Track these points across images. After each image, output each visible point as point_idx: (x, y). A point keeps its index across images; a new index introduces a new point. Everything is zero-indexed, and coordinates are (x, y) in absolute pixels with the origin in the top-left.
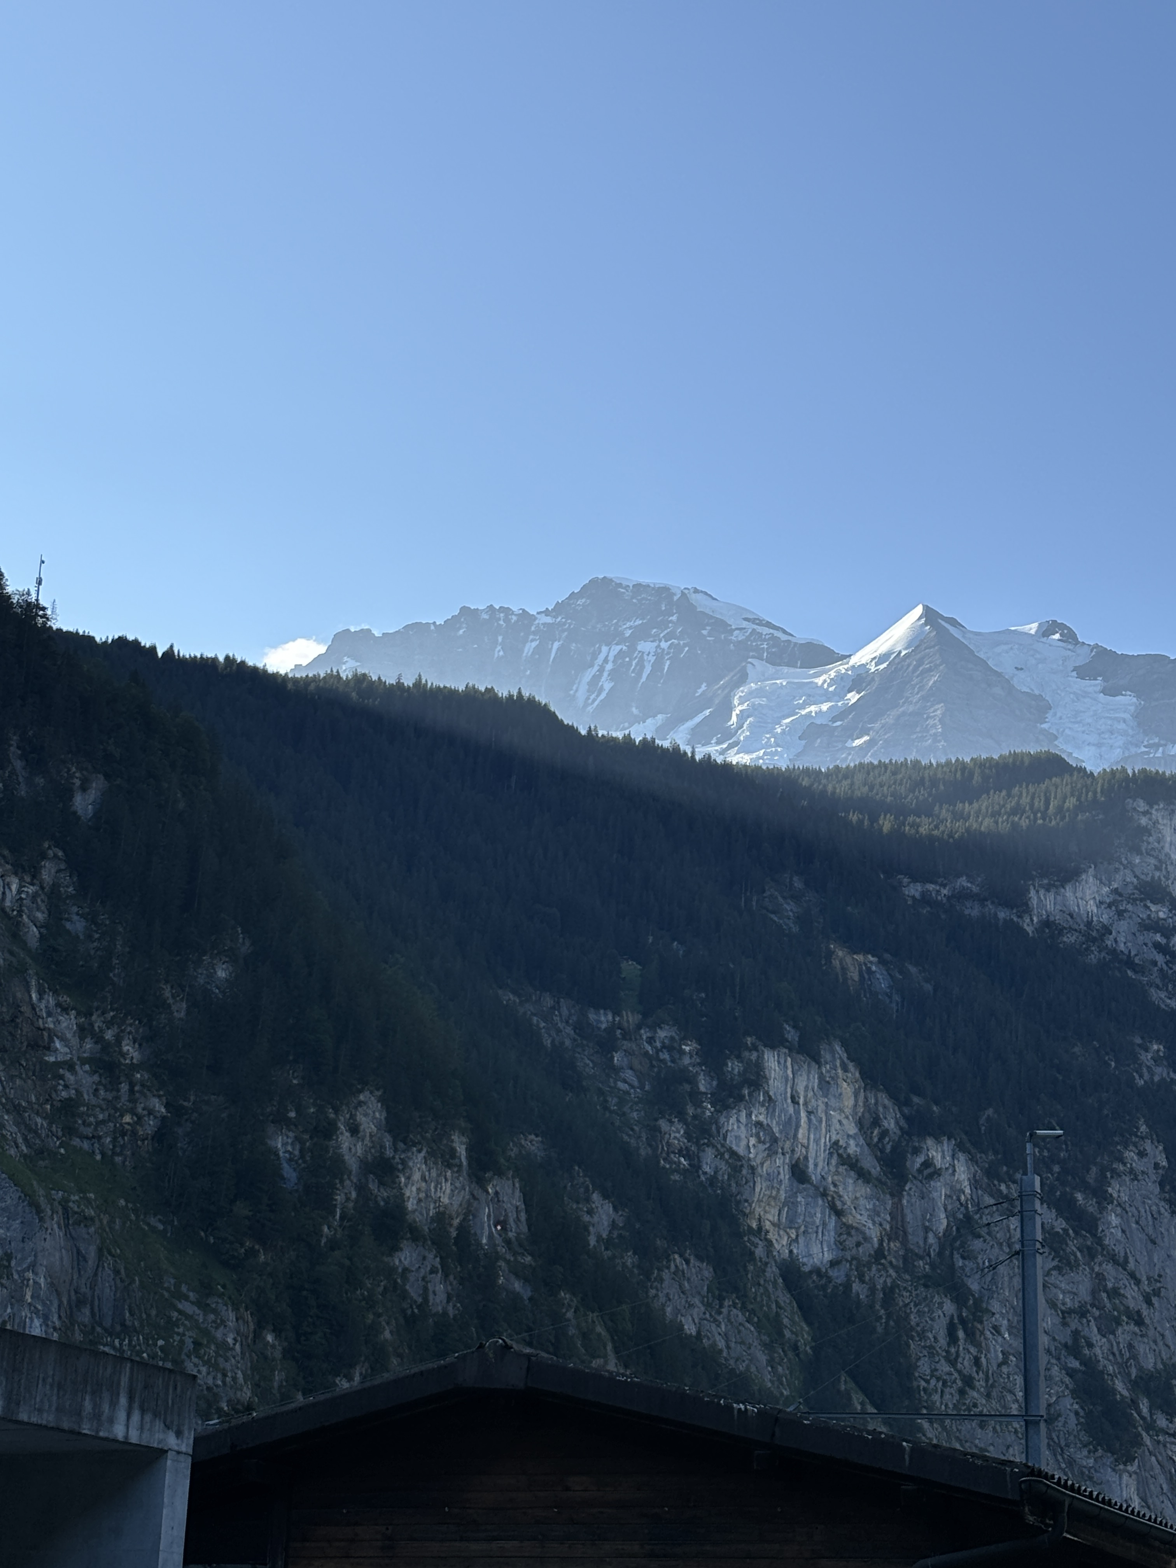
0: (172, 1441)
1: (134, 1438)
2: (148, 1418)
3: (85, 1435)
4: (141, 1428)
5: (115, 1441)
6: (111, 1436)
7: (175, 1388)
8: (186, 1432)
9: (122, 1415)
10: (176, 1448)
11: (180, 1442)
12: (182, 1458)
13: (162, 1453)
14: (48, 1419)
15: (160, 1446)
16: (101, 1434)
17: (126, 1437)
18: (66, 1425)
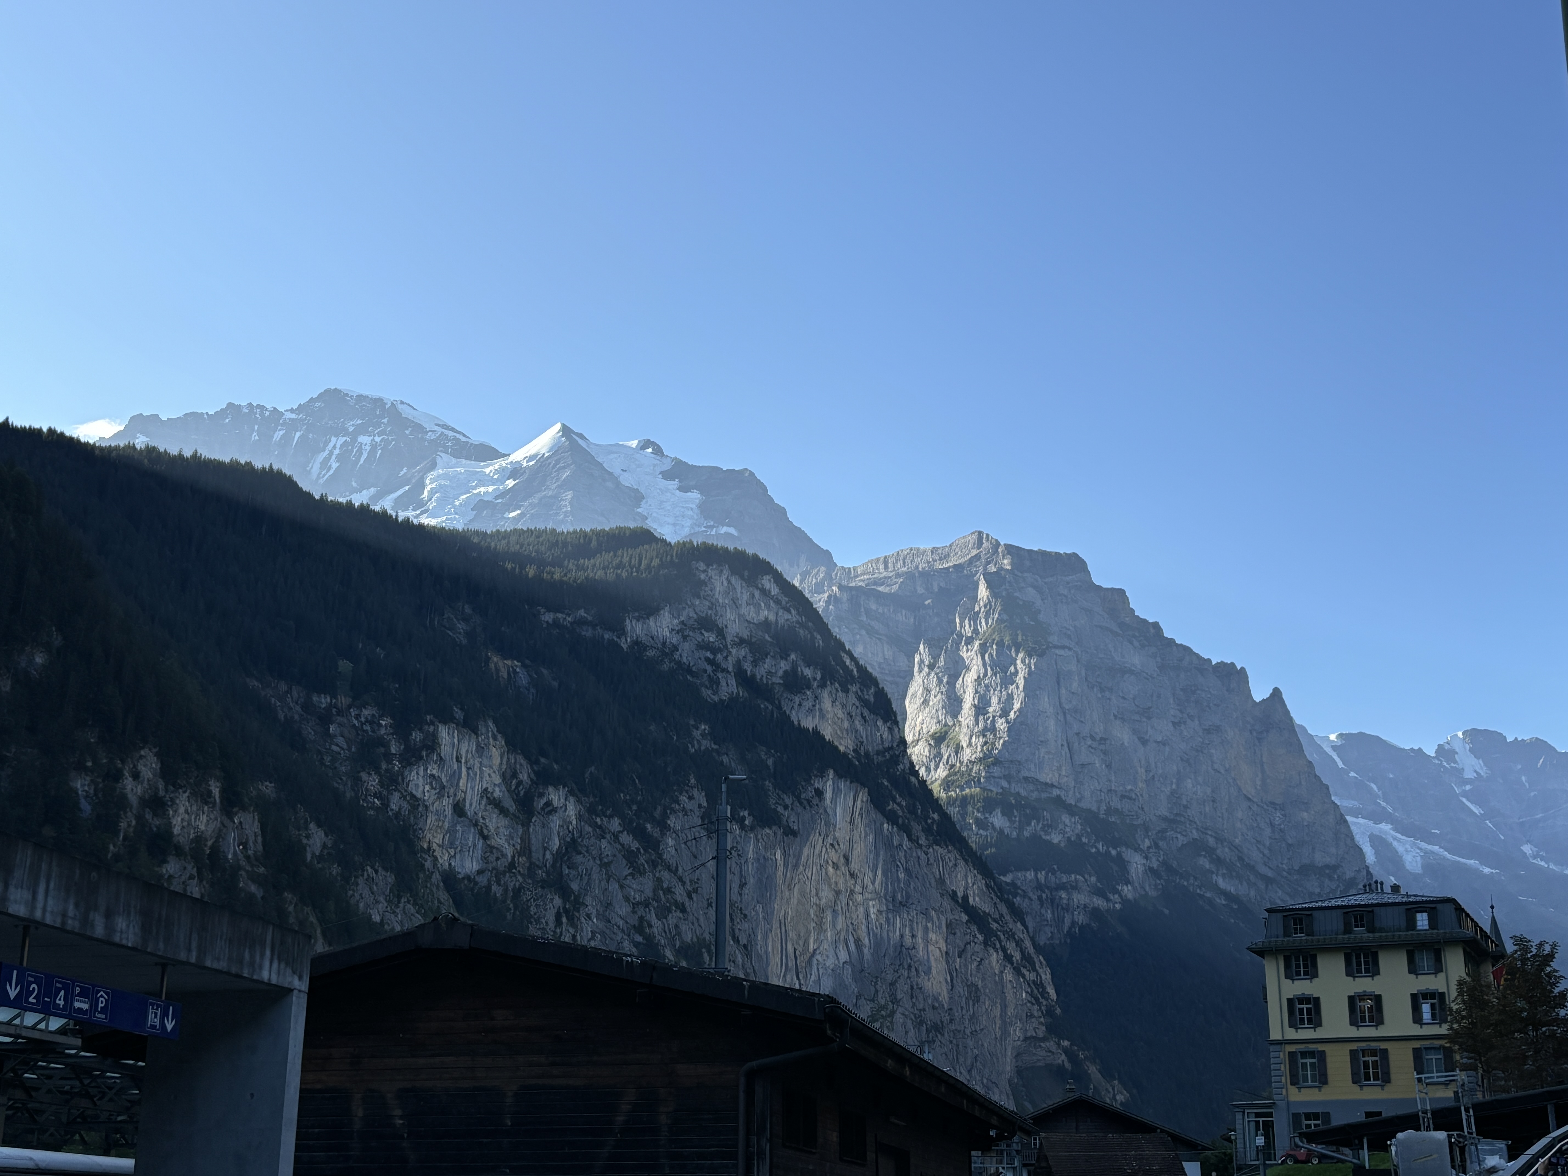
0: (296, 983)
1: (274, 981)
2: (283, 966)
3: (245, 977)
4: (279, 973)
5: (263, 982)
6: (261, 979)
7: (299, 945)
8: (305, 977)
9: (267, 963)
10: (299, 988)
11: (301, 983)
12: (302, 995)
13: (289, 991)
14: (222, 965)
15: (289, 987)
16: (255, 977)
17: (269, 979)
18: (234, 970)
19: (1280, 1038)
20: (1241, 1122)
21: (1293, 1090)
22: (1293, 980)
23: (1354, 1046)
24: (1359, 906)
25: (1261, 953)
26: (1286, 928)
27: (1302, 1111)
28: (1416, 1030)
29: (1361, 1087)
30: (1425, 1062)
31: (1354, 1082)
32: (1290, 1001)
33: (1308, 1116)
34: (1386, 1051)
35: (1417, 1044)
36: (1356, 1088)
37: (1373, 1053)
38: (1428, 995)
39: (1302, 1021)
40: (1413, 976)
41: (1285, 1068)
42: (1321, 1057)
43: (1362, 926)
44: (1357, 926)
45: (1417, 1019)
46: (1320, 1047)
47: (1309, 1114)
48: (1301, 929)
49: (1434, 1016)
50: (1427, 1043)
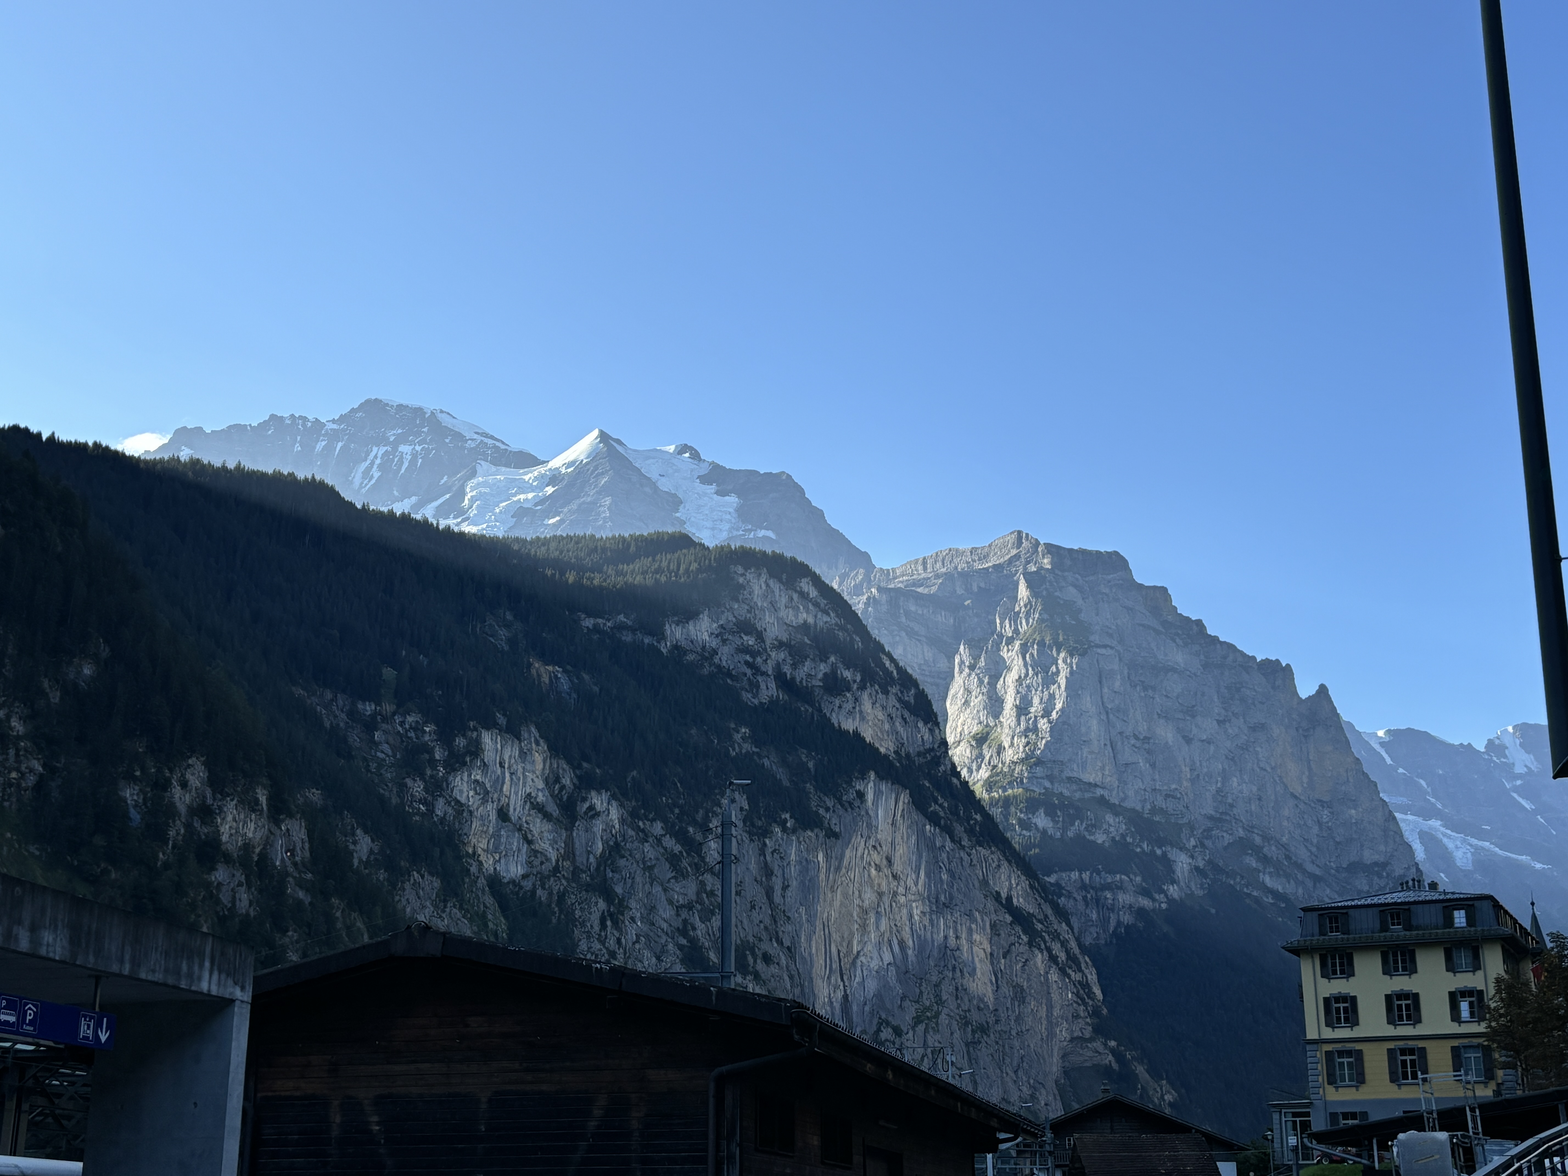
0: (238, 993)
1: (214, 991)
2: (223, 976)
3: (183, 989)
4: (219, 984)
5: (202, 993)
6: (199, 990)
7: (241, 955)
8: (247, 987)
9: (206, 975)
10: (241, 998)
11: (243, 994)
12: (244, 1005)
13: (232, 1001)
14: (158, 977)
15: (231, 997)
16: (193, 988)
17: (209, 990)
18: (171, 981)
19: (1317, 1037)
20: (1278, 1122)
21: (1330, 1089)
22: (1329, 979)
23: (1391, 1045)
24: (1396, 904)
25: (1297, 951)
26: (1321, 926)
27: (1339, 1110)
28: (1455, 1029)
29: (1399, 1086)
30: (1464, 1061)
31: (1392, 1081)
32: (1327, 1001)
33: (1346, 1116)
34: (1424, 1049)
35: (1456, 1043)
36: (1394, 1087)
37: (1411, 1051)
38: (1466, 993)
39: (1339, 1020)
40: (1451, 974)
41: (1322, 1067)
42: (1359, 1055)
43: (1399, 924)
44: (1393, 924)
45: (1456, 1016)
46: (1358, 1046)
47: (1347, 1113)
48: (1337, 927)
49: (1472, 1014)
50: (1465, 1041)
